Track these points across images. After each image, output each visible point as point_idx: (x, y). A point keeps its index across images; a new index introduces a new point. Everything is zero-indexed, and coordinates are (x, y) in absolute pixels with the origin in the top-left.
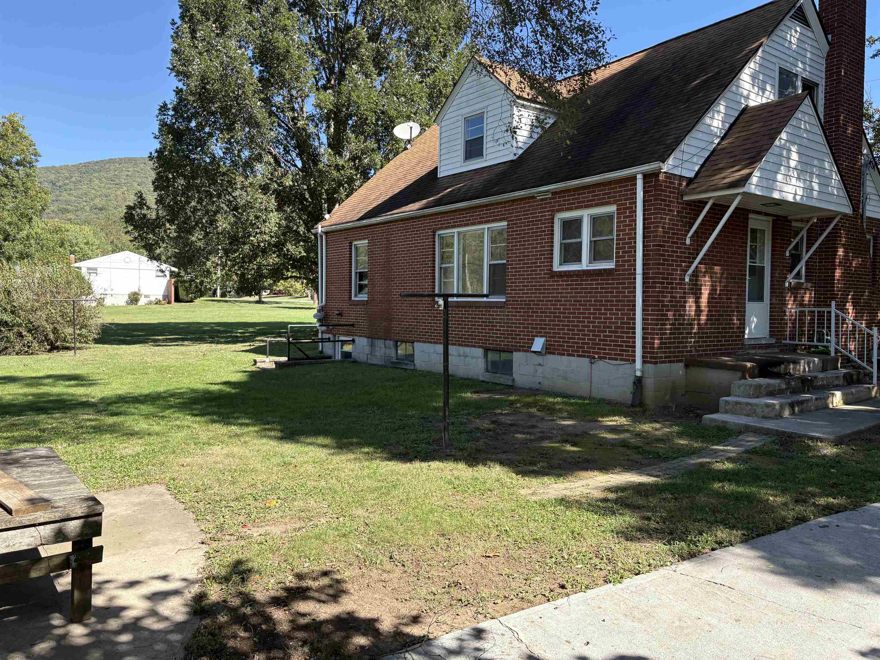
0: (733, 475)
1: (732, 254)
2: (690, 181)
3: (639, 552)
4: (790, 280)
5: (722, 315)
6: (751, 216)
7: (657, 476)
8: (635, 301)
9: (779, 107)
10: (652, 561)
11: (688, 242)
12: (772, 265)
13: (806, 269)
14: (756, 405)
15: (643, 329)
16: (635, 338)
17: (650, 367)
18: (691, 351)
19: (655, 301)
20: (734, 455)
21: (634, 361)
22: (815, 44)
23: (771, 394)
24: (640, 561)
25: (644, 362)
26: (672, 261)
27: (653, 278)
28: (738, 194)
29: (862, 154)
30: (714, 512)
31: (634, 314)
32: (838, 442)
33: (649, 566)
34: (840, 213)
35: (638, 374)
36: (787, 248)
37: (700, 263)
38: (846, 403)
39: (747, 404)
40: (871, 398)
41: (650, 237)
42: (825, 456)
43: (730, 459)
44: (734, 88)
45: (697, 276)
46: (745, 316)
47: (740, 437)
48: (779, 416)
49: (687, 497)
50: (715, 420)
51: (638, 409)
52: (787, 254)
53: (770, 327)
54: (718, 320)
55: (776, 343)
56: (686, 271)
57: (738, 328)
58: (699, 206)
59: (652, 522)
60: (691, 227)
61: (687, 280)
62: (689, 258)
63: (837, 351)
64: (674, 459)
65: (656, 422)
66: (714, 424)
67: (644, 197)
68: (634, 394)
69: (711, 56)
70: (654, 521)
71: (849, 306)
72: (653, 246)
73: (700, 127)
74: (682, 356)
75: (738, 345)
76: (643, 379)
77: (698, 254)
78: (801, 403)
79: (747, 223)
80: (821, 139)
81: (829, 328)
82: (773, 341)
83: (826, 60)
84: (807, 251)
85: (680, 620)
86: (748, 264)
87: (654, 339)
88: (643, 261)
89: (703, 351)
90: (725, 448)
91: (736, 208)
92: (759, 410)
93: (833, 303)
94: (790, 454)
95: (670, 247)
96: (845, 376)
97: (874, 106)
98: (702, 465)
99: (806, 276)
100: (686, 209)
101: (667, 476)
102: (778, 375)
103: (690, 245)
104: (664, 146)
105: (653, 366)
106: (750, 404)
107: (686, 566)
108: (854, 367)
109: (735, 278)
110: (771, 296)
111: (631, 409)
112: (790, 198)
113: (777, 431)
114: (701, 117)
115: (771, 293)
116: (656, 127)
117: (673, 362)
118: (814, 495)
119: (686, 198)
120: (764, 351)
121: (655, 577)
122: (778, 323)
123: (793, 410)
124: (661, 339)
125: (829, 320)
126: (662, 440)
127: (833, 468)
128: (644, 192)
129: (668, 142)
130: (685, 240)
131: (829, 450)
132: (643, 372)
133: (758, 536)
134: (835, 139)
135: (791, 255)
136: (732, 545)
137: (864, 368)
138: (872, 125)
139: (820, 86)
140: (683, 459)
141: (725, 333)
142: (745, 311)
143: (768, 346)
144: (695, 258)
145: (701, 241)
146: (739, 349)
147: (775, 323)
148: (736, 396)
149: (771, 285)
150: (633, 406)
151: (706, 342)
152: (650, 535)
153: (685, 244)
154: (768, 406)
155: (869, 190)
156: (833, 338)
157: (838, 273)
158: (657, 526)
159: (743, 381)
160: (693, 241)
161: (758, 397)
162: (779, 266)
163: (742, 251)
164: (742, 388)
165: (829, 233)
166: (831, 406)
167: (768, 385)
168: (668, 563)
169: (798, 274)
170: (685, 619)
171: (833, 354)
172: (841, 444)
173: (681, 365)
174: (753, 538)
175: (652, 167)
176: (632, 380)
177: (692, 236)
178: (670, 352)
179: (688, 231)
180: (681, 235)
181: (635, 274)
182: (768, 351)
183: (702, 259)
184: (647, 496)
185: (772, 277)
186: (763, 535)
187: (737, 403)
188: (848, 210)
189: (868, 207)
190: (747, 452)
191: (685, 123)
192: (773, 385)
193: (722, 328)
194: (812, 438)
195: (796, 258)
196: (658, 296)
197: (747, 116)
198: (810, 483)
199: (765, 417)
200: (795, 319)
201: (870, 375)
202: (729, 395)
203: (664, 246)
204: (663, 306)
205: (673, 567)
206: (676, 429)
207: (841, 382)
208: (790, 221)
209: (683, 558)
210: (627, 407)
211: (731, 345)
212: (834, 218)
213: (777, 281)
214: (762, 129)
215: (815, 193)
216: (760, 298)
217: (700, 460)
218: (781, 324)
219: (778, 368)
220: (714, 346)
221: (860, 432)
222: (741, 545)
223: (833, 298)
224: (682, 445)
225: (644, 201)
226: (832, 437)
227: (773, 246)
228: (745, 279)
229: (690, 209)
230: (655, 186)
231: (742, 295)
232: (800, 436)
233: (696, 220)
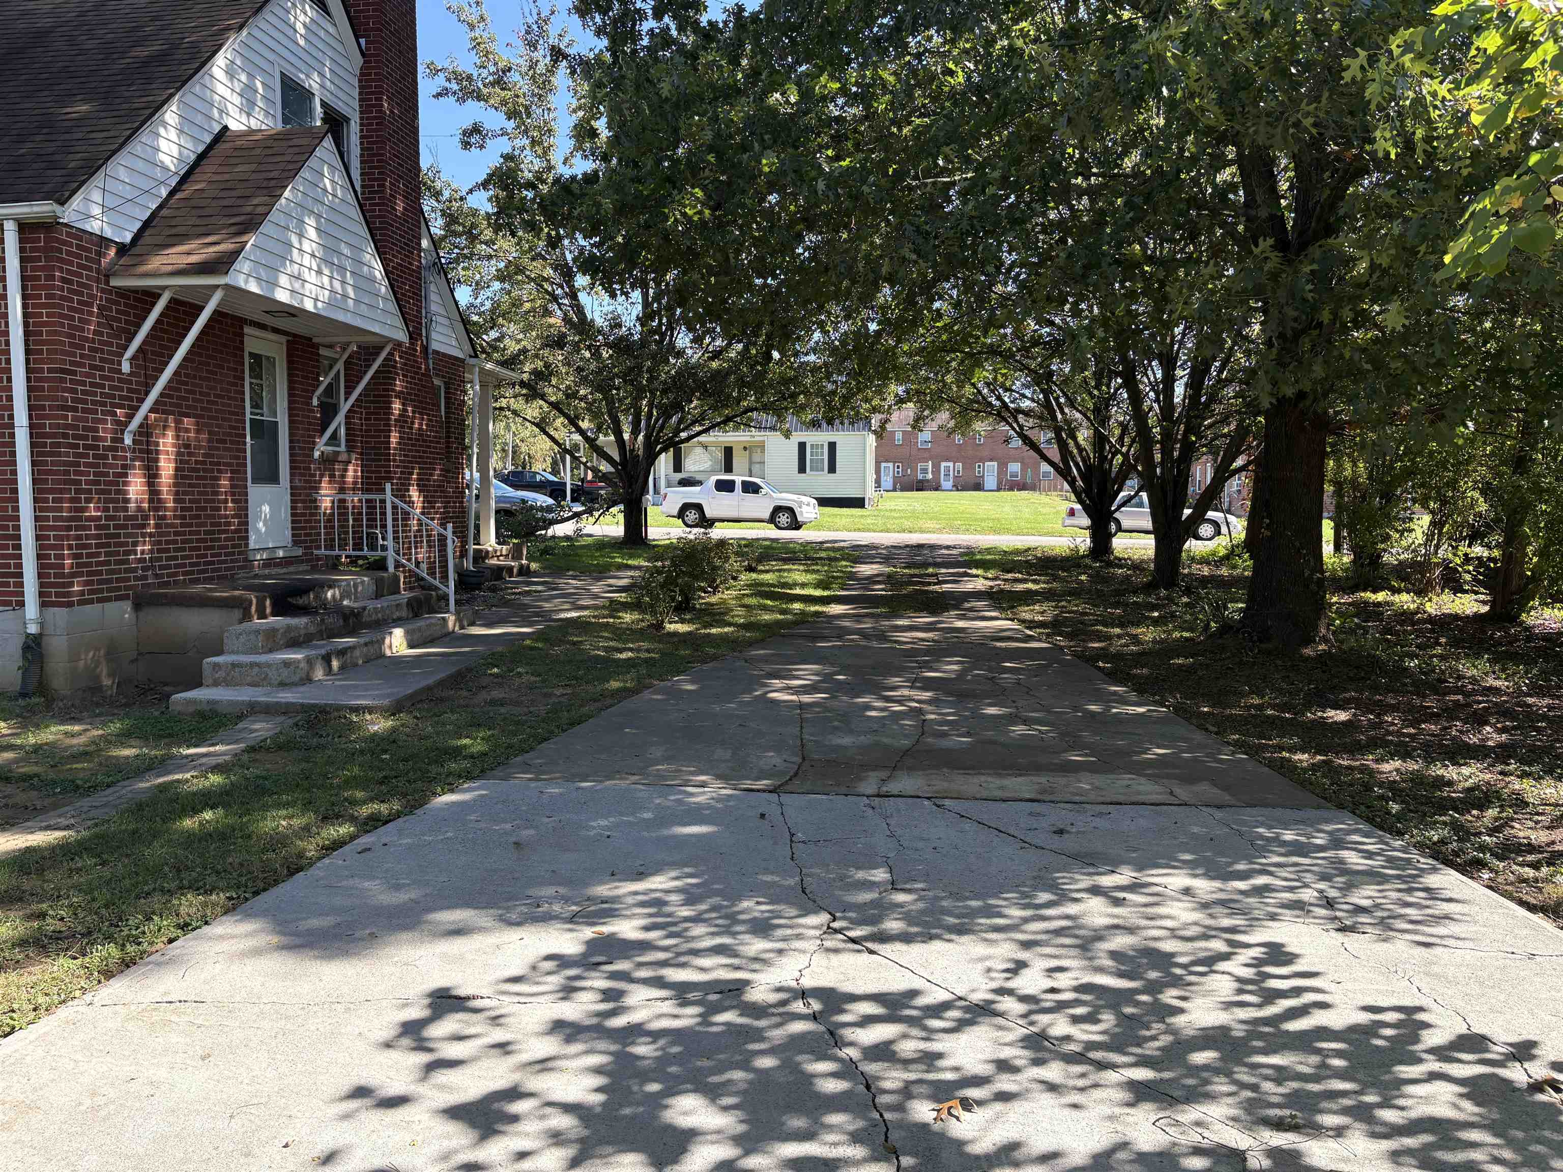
0: (221, 794)
1: (216, 396)
2: (123, 249)
3: (14, 988)
4: (321, 447)
5: (205, 509)
6: (247, 330)
7: (67, 828)
8: (15, 482)
9: (285, 144)
10: (41, 1000)
11: (126, 367)
12: (291, 421)
13: (347, 429)
14: (269, 665)
15: (38, 538)
16: (20, 557)
17: (59, 615)
18: (145, 578)
19: (59, 482)
20: (227, 758)
21: (22, 604)
22: (340, 48)
23: (294, 643)
24: (15, 1006)
25: (43, 605)
26: (94, 403)
27: (54, 435)
28: (218, 286)
29: (420, 250)
30: (179, 871)
31: (16, 509)
32: (394, 710)
33: (35, 1010)
34: (389, 340)
35: (33, 629)
36: (313, 392)
37: (151, 410)
38: (411, 646)
39: (253, 665)
40: (449, 634)
41: (41, 352)
42: (375, 734)
43: (217, 769)
44: (197, 89)
45: (148, 435)
46: (247, 509)
47: (241, 725)
48: (308, 680)
49: (127, 856)
50: (193, 702)
51: (35, 700)
52: (315, 402)
53: (293, 529)
54: (198, 517)
55: (305, 554)
56: (126, 424)
57: (236, 531)
58: (146, 302)
59: (49, 920)
60: (130, 340)
61: (128, 441)
62: (131, 399)
63: (398, 565)
64: (108, 786)
65: (74, 720)
66: (191, 709)
67: (23, 269)
68: (25, 672)
69: (154, 19)
70: (53, 917)
71: (414, 494)
72: (50, 370)
73: (136, 147)
74: (127, 588)
75: (237, 561)
76: (45, 640)
77: (147, 393)
78: (341, 653)
79: (242, 342)
80: (355, 213)
81: (384, 526)
82: (299, 552)
83: (360, 81)
84: (346, 399)
85: (94, 1094)
86: (248, 416)
87: (62, 557)
88: (29, 400)
89: (169, 575)
90: (212, 749)
91: (215, 312)
92: (272, 674)
93: (388, 486)
94: (323, 741)
95: (87, 375)
96: (410, 603)
97: (444, 176)
98: (163, 788)
99: (347, 441)
100: (117, 303)
101: (90, 823)
102: (303, 610)
103: (131, 374)
104: (63, 172)
105: (64, 610)
106: (258, 665)
107: (117, 988)
108: (423, 588)
109: (224, 442)
110: (292, 475)
111: (21, 702)
112: (309, 306)
113: (302, 705)
114: (138, 129)
115: (291, 468)
116: (45, 131)
117: (108, 600)
118: (354, 802)
119: (115, 282)
120: (284, 570)
121: (47, 1029)
122: (306, 521)
123: (330, 666)
124: (75, 556)
125: (383, 514)
126: (86, 753)
127: (385, 751)
128: (22, 260)
129: (72, 165)
130: (120, 364)
131: (379, 725)
132: (42, 625)
133: (256, 893)
134: (379, 217)
135: (321, 405)
136: (206, 923)
137: (437, 588)
138: (440, 207)
139: (352, 123)
140: (126, 783)
141: (212, 540)
142: (246, 501)
143: (287, 561)
144: (142, 401)
145: (154, 369)
146: (240, 568)
147: (300, 522)
148: (233, 652)
149: (291, 455)
150: (24, 695)
151: (176, 558)
152: (44, 947)
153: (119, 371)
154: (287, 664)
155: (434, 308)
156: (390, 543)
157: (394, 438)
158: (59, 926)
159: (245, 625)
160: (137, 366)
161: (271, 651)
162: (302, 422)
163: (236, 392)
164: (242, 639)
165: (377, 372)
166: (388, 653)
167: (289, 628)
168: (78, 993)
169: (334, 437)
170: (103, 1091)
171: (391, 569)
172: (400, 711)
173: (127, 606)
174: (247, 899)
175: (36, 209)
176: (18, 642)
177: (133, 358)
178: (100, 582)
179: (126, 348)
180: (110, 353)
181: (12, 426)
182: (292, 569)
183: (157, 402)
184: (41, 871)
185: (291, 441)
186: (265, 890)
187: (234, 665)
188: (402, 336)
189: (434, 335)
190: (251, 749)
191: (105, 134)
192: (297, 628)
193: (206, 532)
194: (356, 710)
195: (329, 410)
196: (67, 473)
197: (227, 145)
198: (348, 783)
199: (283, 685)
200: (333, 514)
201: (445, 598)
202: (220, 653)
203: (74, 373)
204: (78, 491)
205: (88, 997)
206: (115, 727)
207: (404, 613)
208: (316, 346)
209: (108, 974)
210: (10, 699)
211: (225, 562)
212: (382, 348)
213: (300, 448)
214: (254, 176)
215: (351, 302)
216: (272, 478)
217: (161, 780)
218: (309, 521)
219: (305, 598)
220: (192, 565)
221: (429, 688)
222: (224, 918)
223: (389, 479)
224: (127, 757)
225: (24, 278)
226: (386, 702)
227: (291, 388)
228: (245, 443)
229: (126, 305)
230: (45, 250)
231: (238, 472)
232: (339, 708)
233: (139, 326)
